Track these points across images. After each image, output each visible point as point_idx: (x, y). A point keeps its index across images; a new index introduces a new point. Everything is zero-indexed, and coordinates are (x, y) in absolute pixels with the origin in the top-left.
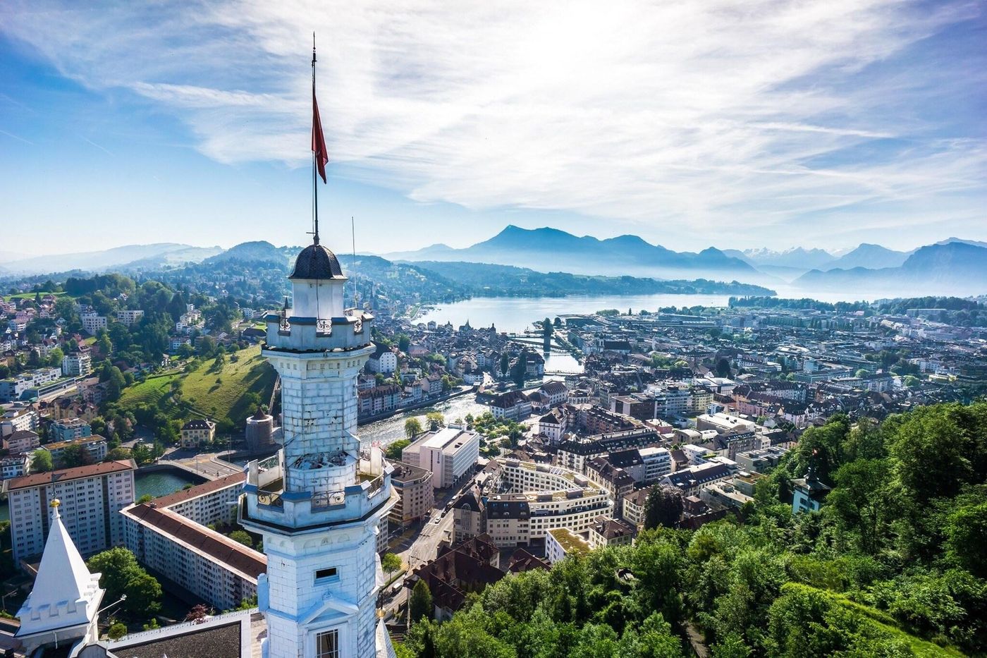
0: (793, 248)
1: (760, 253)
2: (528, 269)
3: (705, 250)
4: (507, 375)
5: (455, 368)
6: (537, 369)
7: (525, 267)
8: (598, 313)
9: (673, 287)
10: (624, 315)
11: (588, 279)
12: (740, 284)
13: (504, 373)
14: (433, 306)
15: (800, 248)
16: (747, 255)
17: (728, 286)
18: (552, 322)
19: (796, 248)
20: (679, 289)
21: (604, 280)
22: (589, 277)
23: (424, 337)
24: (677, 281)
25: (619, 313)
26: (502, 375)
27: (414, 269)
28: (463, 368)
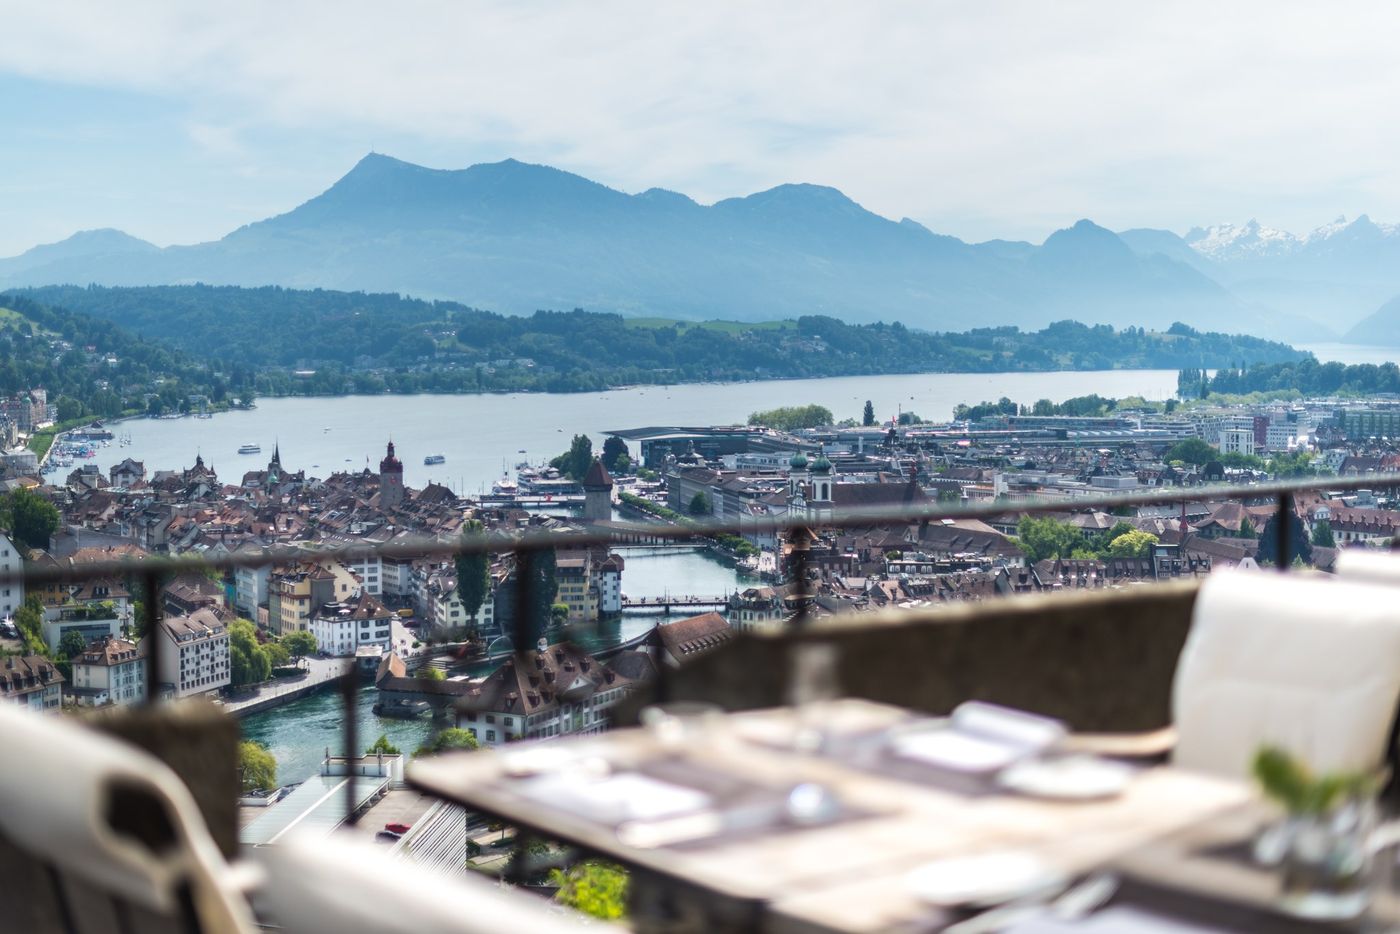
0: (1342, 220)
1: (1239, 240)
2: (452, 306)
3: (1060, 233)
4: (481, 617)
5: (265, 605)
6: (597, 592)
7: (443, 298)
8: (754, 421)
9: (976, 353)
10: (850, 424)
11: (681, 332)
12: (1198, 335)
13: (472, 609)
14: (108, 429)
15: (1364, 218)
16: (1196, 245)
17: (1158, 342)
18: (597, 451)
19: (1351, 219)
20: (997, 358)
21: (735, 334)
22: (682, 324)
23: (111, 511)
24: (986, 332)
25: (829, 419)
26: (463, 618)
27: (16, 308)
28: (301, 599)
